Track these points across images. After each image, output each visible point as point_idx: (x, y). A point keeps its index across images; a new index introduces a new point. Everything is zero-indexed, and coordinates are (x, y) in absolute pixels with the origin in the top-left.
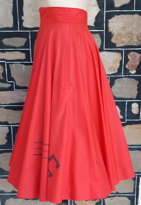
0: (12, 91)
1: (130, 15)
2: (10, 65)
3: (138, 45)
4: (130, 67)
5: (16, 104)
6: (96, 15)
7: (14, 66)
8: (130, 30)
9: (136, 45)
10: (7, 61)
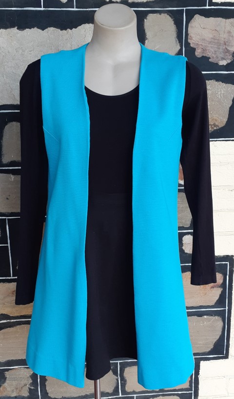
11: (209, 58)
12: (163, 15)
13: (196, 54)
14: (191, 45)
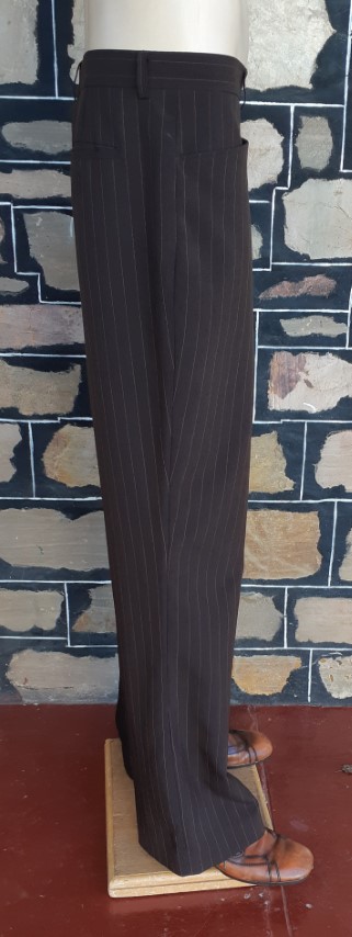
0: (32, 306)
2: (26, 216)
5: (44, 349)
6: (319, 50)
7: (40, 220)
10: (16, 202)
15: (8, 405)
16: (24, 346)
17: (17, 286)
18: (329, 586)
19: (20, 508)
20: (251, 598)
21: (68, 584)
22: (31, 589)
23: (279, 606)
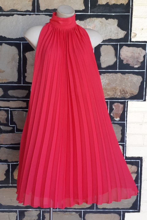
0: (13, 133)
1: (114, 74)
2: (13, 112)
3: (121, 97)
4: (115, 115)
7: (17, 112)
8: (114, 85)
9: (119, 97)
10: (10, 108)
11: (130, 64)
12: (109, 46)
13: (124, 62)
14: (122, 59)
15: (5, 159)
16: (10, 143)
17: (9, 129)
18: (95, 210)
19: (6, 188)
20: (72, 214)
21: (19, 210)
22: (8, 212)
23: (80, 216)
